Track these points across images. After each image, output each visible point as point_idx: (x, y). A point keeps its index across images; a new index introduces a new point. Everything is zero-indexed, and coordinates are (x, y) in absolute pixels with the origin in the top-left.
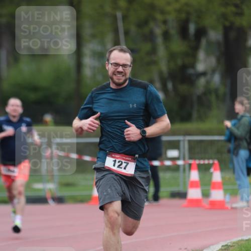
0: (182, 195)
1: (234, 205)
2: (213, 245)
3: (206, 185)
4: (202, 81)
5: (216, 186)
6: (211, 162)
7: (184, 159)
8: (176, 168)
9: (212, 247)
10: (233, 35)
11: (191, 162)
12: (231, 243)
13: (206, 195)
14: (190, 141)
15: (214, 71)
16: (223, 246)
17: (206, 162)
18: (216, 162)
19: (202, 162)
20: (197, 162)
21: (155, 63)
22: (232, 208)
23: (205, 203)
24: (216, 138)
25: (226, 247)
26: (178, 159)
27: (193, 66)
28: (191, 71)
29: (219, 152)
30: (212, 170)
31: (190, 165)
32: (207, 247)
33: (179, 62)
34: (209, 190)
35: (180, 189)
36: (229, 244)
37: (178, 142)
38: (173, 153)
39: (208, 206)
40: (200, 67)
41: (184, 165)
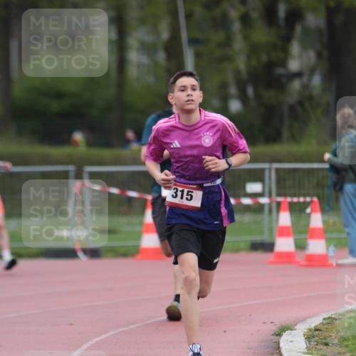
0: (268, 247)
1: (340, 262)
2: (310, 317)
3: (302, 233)
4: (296, 85)
5: (314, 234)
6: (308, 199)
7: (270, 196)
8: (259, 209)
9: (309, 320)
10: (340, 19)
11: (280, 199)
12: (335, 314)
13: (301, 246)
14: (278, 170)
15: (312, 71)
16: (324, 319)
17: (302, 199)
18: (315, 199)
19: (295, 200)
20: (289, 199)
21: (229, 59)
22: (338, 265)
23: (300, 257)
24: (315, 166)
25: (328, 321)
26: (262, 195)
27: (283, 64)
28: (280, 71)
29: (320, 185)
30: (308, 210)
31: (279, 204)
32: (303, 320)
33: (264, 58)
34: (306, 239)
35: (265, 238)
36: (333, 316)
37: (263, 170)
38: (254, 187)
39: (303, 262)
40: (294, 65)
41: (270, 204)
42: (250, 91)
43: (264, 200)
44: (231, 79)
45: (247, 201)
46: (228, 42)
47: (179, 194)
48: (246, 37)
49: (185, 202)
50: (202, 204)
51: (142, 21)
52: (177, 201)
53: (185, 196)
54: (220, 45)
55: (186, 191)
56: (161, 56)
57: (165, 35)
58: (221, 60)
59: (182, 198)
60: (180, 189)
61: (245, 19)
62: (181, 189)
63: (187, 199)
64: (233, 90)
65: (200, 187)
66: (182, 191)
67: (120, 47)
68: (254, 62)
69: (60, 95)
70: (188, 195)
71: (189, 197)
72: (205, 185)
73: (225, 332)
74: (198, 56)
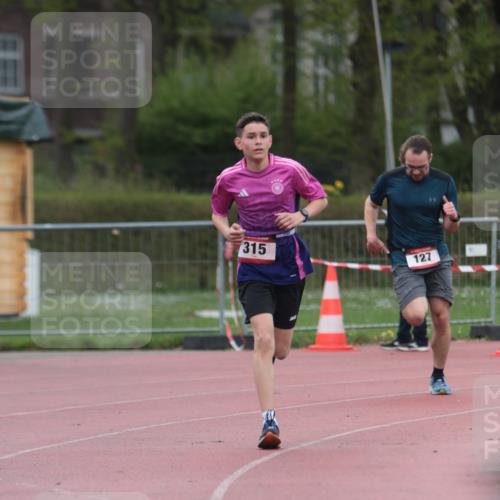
33: (491, 69)
38: (477, 250)
42: (471, 116)
43: (491, 268)
44: (444, 99)
45: (466, 269)
46: (440, 47)
47: (251, 248)
48: (463, 39)
49: (258, 256)
50: (277, 257)
51: (320, 18)
52: (249, 256)
53: (257, 250)
54: (428, 51)
55: (258, 244)
56: (347, 65)
57: (352, 38)
58: (429, 72)
59: (254, 252)
60: (251, 243)
61: (464, 14)
62: (253, 242)
63: (260, 253)
64: (447, 114)
65: (273, 239)
66: (254, 245)
67: (290, 53)
68: (476, 75)
69: (204, 122)
70: (260, 248)
71: (262, 251)
72: (278, 236)
73: (435, 452)
74: (397, 65)
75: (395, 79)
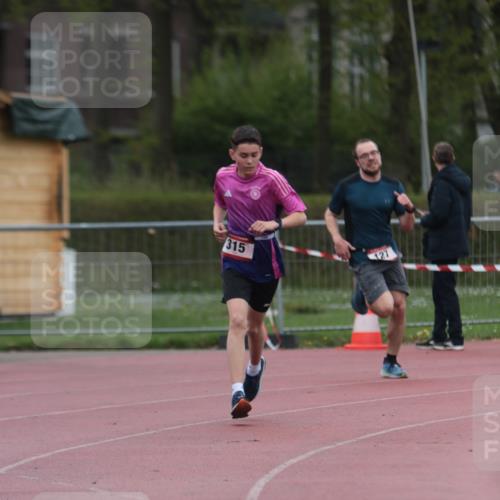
49: (238, 254)
50: (254, 256)
51: (356, 17)
52: (231, 252)
53: (238, 248)
54: (463, 50)
55: (238, 243)
56: (382, 64)
57: (386, 37)
58: (464, 71)
59: (235, 249)
60: (233, 240)
62: (235, 240)
63: (240, 251)
64: (482, 113)
65: (251, 240)
66: (235, 243)
67: (325, 52)
71: (242, 249)
72: (256, 238)
73: (471, 451)
74: (432, 64)
75: (430, 78)
